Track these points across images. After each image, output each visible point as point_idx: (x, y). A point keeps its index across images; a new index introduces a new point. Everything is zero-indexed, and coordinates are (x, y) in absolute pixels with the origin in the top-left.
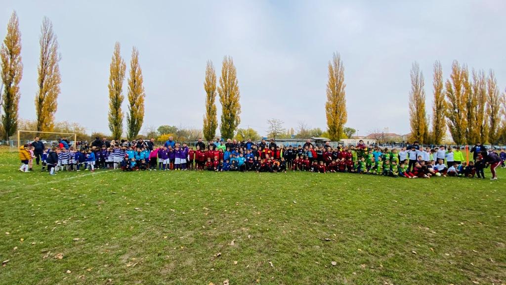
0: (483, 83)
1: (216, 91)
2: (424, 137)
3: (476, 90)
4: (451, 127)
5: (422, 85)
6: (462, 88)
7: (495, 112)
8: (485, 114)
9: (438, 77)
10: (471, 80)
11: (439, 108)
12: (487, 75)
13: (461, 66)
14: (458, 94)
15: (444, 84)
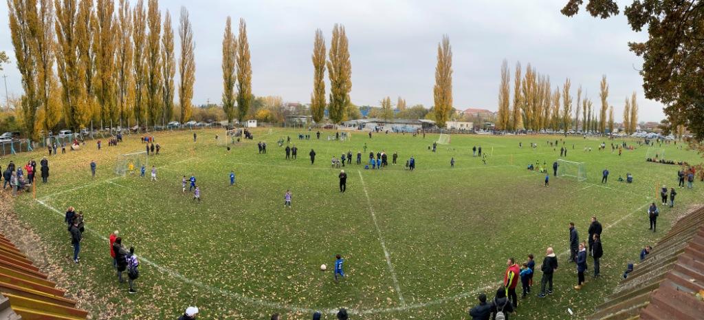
0: (543, 85)
1: (326, 66)
2: (507, 124)
3: (539, 89)
4: (523, 116)
5: (508, 80)
6: (532, 87)
7: (548, 107)
8: (543, 108)
9: (518, 74)
10: (537, 81)
11: (517, 101)
12: (546, 79)
13: (532, 69)
14: (529, 92)
15: (521, 82)
